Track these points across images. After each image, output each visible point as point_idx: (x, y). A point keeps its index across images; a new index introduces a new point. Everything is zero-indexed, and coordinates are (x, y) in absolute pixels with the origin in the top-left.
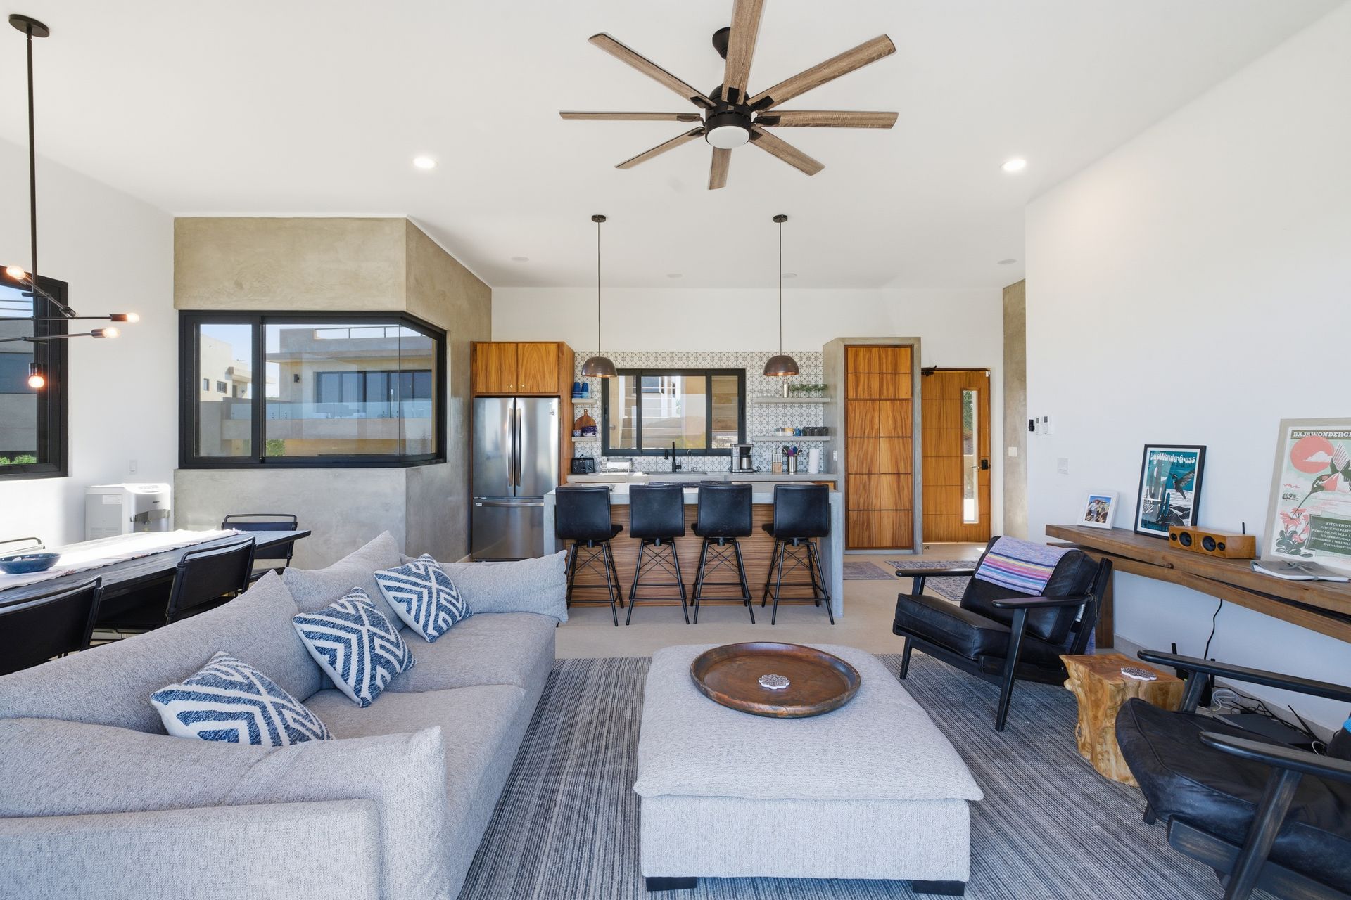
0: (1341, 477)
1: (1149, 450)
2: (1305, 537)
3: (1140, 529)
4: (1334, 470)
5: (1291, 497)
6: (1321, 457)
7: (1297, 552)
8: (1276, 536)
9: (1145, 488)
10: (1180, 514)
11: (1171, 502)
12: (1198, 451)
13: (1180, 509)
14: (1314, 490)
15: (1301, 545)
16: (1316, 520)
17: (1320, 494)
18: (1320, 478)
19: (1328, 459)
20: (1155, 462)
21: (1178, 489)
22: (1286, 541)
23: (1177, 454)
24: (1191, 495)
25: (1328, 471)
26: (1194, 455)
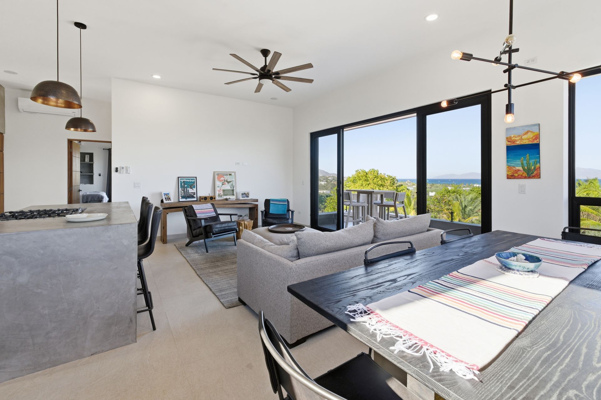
0: (226, 182)
1: (180, 178)
2: (222, 194)
3: (180, 200)
4: (225, 181)
5: (218, 187)
6: (222, 179)
7: (222, 197)
8: (217, 195)
9: (180, 189)
10: (193, 194)
11: (189, 192)
12: (195, 178)
13: (192, 193)
14: (222, 185)
15: (222, 196)
16: (224, 191)
17: (223, 186)
18: (223, 183)
19: (224, 179)
20: (182, 182)
21: (191, 188)
22: (219, 195)
23: (189, 179)
24: (195, 189)
25: (224, 181)
26: (194, 179)
